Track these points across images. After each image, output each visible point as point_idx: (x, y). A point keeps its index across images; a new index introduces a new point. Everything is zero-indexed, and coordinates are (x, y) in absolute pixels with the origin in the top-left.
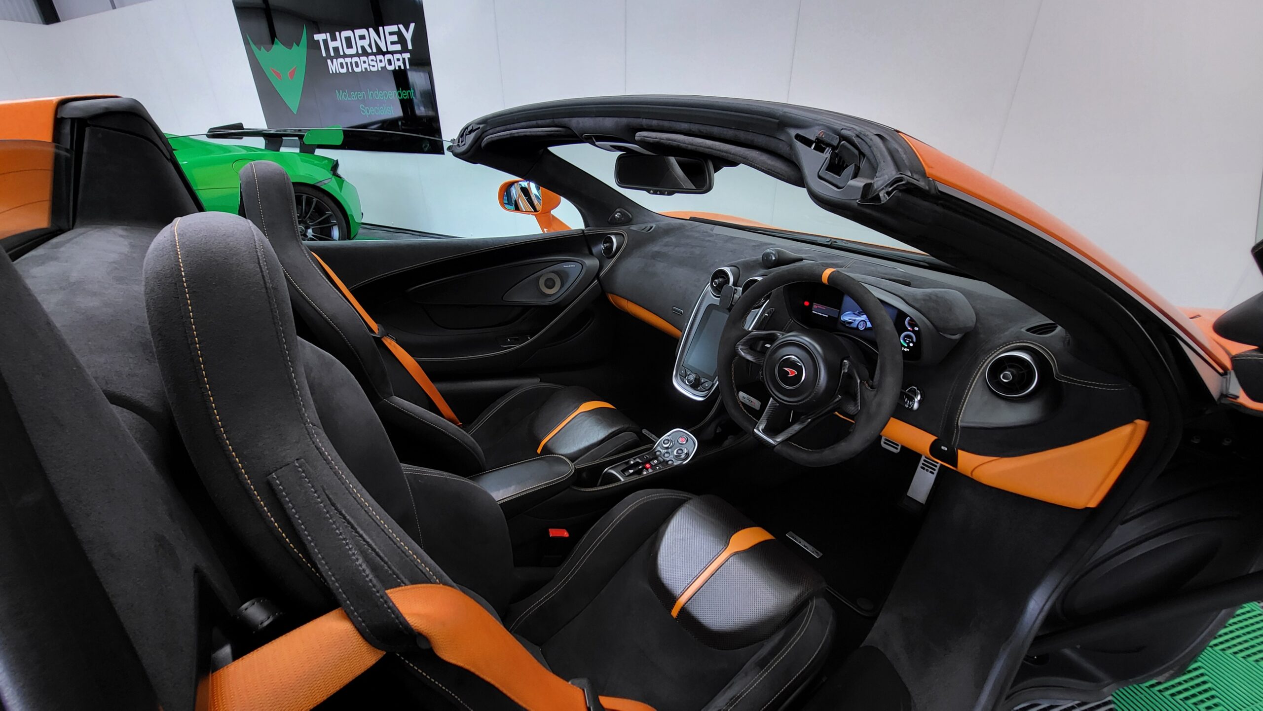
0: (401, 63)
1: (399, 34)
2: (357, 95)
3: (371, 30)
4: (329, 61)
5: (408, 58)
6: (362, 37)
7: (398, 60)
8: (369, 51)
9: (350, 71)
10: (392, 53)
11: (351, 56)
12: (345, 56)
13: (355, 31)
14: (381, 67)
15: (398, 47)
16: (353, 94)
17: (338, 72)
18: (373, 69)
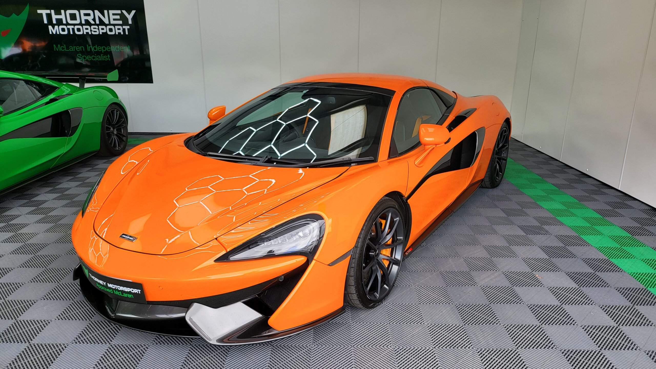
0: (121, 31)
1: (122, 15)
2: (75, 48)
3: (97, 12)
4: (50, 27)
5: (128, 29)
6: (86, 15)
7: (119, 29)
8: (92, 22)
9: (71, 33)
10: (114, 25)
11: (74, 25)
12: (67, 24)
13: (81, 11)
14: (102, 33)
15: (120, 22)
16: (71, 48)
17: (58, 33)
18: (93, 33)
